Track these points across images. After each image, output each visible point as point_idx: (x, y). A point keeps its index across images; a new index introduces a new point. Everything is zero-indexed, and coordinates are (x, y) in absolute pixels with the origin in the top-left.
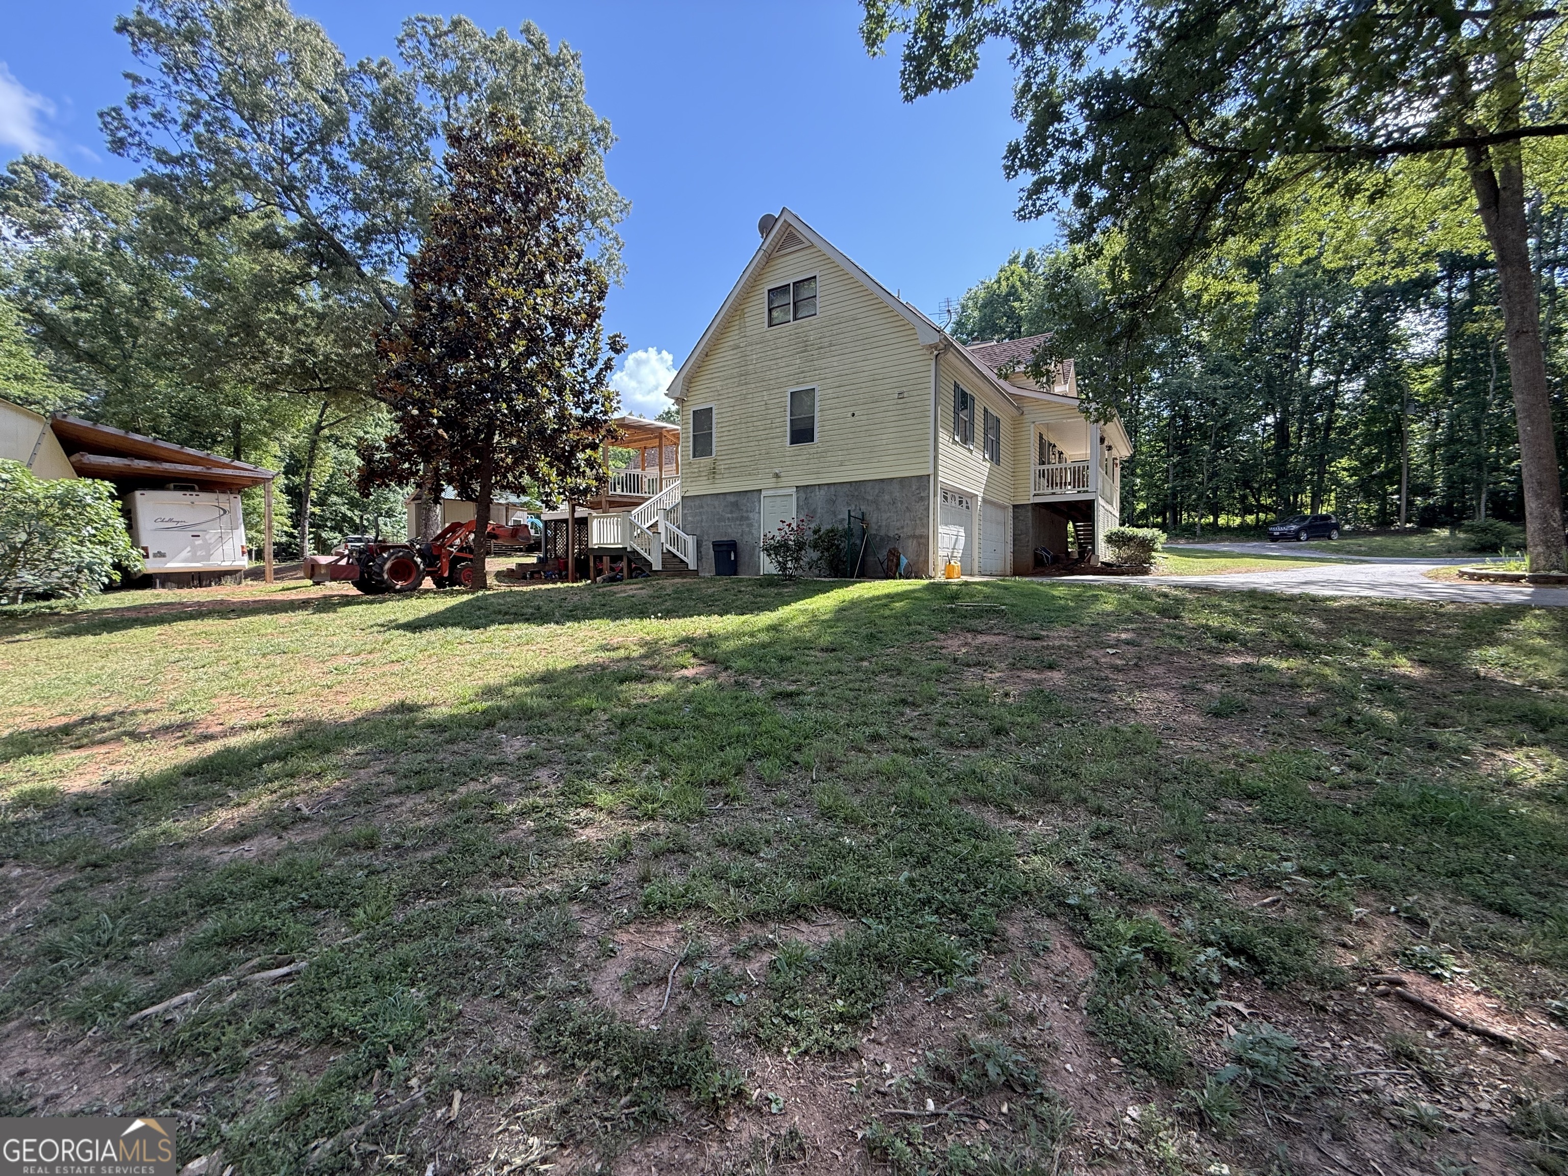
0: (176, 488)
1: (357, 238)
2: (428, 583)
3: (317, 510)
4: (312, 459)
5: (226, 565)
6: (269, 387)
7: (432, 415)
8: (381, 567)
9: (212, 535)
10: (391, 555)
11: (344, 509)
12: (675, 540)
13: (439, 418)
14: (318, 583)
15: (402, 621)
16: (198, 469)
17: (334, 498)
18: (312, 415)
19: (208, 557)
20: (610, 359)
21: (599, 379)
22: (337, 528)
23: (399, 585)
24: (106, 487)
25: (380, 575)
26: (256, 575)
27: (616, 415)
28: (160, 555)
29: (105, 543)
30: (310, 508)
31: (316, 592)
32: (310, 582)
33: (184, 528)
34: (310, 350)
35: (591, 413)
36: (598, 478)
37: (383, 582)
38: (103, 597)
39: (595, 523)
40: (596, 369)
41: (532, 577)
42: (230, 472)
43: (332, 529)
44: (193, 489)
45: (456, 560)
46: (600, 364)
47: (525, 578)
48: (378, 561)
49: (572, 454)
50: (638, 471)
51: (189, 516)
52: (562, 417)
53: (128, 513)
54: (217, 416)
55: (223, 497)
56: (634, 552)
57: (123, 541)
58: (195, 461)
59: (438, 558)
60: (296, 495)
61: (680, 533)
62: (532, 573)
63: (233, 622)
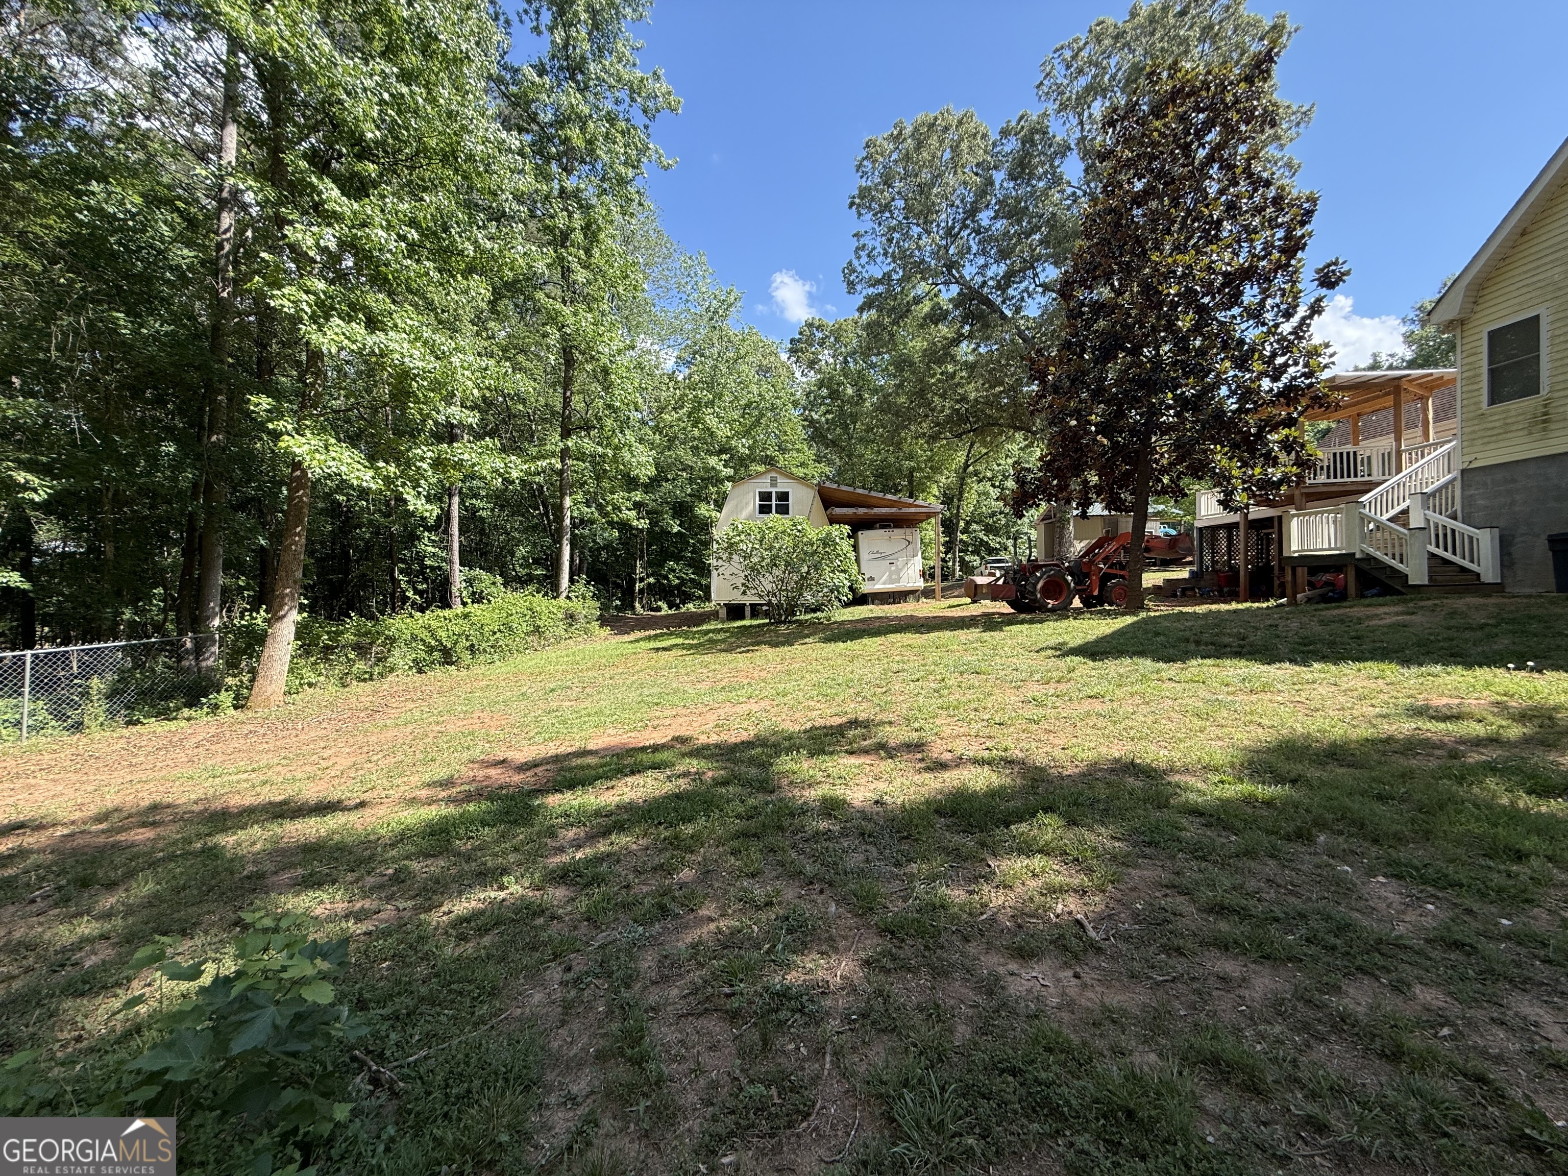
0: (882, 527)
1: (998, 287)
2: (1077, 603)
3: (964, 537)
4: (961, 493)
5: (910, 586)
6: (934, 438)
7: (1089, 423)
8: (1035, 585)
9: (900, 562)
10: (1043, 574)
11: (981, 535)
12: (1448, 538)
13: (1096, 425)
14: (974, 602)
15: (1072, 644)
16: (894, 510)
17: (974, 526)
18: (961, 457)
19: (898, 580)
20: (1319, 300)
21: (1299, 331)
22: (976, 552)
23: (1051, 603)
24: (846, 529)
25: (1033, 593)
26: (928, 593)
27: (1326, 375)
28: (871, 579)
29: (844, 571)
30: (960, 536)
31: (976, 610)
32: (968, 600)
33: (884, 558)
34: (964, 399)
35: (1285, 379)
36: (1299, 463)
37: (1035, 600)
38: (843, 611)
39: (1294, 523)
40: (1295, 320)
41: (1183, 594)
42: (913, 510)
43: (973, 553)
44: (889, 527)
45: (1107, 577)
46: (1302, 311)
47: (1175, 596)
48: (1032, 580)
49: (1260, 436)
50: (1350, 448)
51: (887, 548)
52: (1247, 394)
53: (855, 547)
54: (899, 470)
55: (908, 531)
56: (1369, 558)
57: (854, 569)
58: (892, 504)
59: (1087, 575)
60: (949, 526)
61: (1458, 526)
62: (1184, 591)
63: (925, 636)
